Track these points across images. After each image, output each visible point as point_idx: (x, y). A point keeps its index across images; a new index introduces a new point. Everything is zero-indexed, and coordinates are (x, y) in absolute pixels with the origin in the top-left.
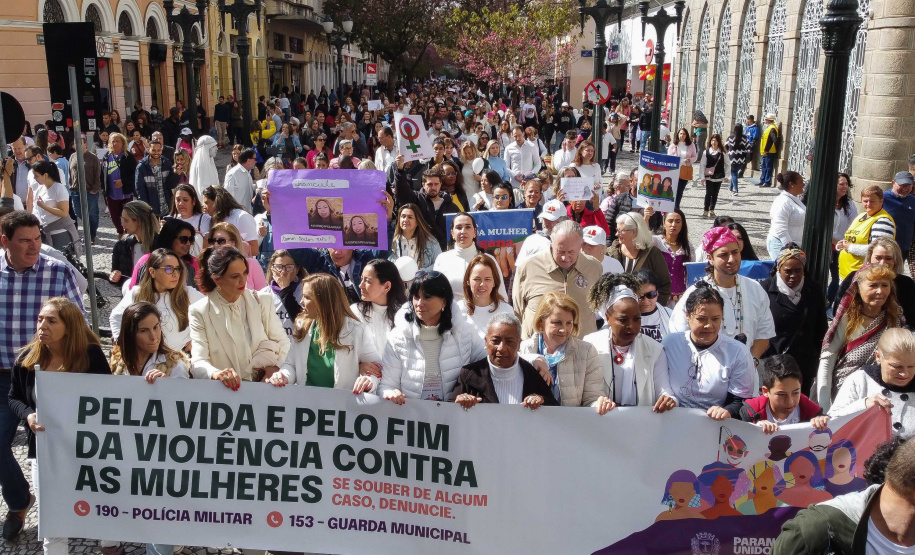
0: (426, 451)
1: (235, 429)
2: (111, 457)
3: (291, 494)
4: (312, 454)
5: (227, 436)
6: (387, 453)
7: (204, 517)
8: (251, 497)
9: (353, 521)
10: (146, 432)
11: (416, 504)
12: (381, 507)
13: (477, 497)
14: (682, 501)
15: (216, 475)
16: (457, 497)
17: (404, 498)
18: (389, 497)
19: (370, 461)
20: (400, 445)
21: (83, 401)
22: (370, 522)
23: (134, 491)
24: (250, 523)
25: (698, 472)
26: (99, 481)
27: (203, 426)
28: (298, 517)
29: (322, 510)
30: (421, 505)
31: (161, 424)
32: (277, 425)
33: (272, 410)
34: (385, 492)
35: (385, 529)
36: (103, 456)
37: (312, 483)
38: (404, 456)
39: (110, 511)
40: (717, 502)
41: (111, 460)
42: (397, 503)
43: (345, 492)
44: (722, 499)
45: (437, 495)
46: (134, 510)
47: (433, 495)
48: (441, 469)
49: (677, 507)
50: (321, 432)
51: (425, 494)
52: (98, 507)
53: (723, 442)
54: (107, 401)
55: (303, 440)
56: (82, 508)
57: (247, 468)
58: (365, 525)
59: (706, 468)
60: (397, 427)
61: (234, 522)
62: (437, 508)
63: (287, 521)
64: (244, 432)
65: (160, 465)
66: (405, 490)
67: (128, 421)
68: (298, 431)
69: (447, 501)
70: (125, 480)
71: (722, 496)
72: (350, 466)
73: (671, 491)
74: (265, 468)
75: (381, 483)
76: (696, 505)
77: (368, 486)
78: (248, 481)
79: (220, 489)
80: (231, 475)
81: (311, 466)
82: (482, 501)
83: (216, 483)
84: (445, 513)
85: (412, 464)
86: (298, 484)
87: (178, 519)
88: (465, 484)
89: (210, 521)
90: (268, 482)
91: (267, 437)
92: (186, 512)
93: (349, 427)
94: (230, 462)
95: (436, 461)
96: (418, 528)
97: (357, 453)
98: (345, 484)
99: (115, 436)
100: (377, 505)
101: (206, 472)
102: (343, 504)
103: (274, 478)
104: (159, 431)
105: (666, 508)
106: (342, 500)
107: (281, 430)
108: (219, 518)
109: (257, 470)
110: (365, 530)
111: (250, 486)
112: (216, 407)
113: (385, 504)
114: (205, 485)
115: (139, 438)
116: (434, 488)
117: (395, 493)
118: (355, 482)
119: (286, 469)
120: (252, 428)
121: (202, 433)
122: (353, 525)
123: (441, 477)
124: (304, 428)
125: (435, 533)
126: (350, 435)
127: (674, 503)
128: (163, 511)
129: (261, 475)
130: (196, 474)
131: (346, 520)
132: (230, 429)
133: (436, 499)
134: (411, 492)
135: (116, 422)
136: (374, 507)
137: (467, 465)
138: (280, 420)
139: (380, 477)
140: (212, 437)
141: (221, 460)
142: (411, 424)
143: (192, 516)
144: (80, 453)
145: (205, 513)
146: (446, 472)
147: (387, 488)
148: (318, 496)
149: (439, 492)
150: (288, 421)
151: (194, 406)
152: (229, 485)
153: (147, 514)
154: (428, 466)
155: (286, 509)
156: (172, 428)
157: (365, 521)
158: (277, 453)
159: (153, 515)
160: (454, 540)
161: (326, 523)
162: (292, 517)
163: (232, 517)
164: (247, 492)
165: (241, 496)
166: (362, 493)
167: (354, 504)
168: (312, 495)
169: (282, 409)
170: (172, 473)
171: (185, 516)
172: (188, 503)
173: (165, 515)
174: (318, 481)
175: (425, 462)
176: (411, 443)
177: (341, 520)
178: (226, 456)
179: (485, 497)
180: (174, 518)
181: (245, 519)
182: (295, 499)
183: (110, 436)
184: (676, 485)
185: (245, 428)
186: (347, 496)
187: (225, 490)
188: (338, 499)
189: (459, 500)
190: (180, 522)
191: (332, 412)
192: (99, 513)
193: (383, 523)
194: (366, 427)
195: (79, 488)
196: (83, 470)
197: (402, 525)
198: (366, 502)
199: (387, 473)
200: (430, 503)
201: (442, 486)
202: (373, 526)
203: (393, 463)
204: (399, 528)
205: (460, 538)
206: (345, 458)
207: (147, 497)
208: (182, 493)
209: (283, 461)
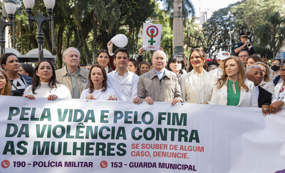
0: (176, 127)
1: (85, 122)
2: (23, 136)
3: (112, 152)
4: (122, 133)
5: (81, 125)
6: (157, 129)
8: (92, 154)
9: (141, 163)
11: (170, 153)
12: (154, 156)
13: (199, 147)
15: (75, 144)
16: (190, 148)
17: (165, 151)
18: (157, 151)
19: (149, 134)
20: (164, 125)
21: (11, 109)
22: (149, 163)
23: (34, 153)
24: (92, 166)
26: (16, 149)
27: (70, 120)
28: (115, 163)
29: (126, 159)
30: (173, 153)
31: (50, 120)
32: (105, 119)
33: (103, 112)
34: (156, 148)
35: (156, 167)
36: (19, 136)
37: (122, 147)
38: (166, 130)
39: (21, 164)
41: (23, 138)
42: (161, 153)
43: (138, 150)
45: (181, 147)
46: (34, 162)
47: (179, 148)
48: (183, 135)
50: (126, 122)
51: (175, 147)
52: (15, 162)
54: (24, 109)
55: (117, 126)
56: (5, 164)
57: (90, 140)
58: (147, 165)
60: (163, 116)
61: (84, 166)
62: (181, 154)
63: (110, 165)
64: (89, 123)
65: (48, 140)
66: (165, 147)
67: (33, 118)
68: (115, 121)
69: (185, 150)
74: (99, 140)
75: (154, 144)
77: (148, 146)
78: (91, 146)
79: (77, 151)
80: (83, 144)
81: (121, 138)
82: (201, 149)
83: (75, 148)
84: (184, 156)
85: (169, 133)
86: (115, 147)
87: (56, 166)
88: (194, 141)
89: (72, 166)
90: (101, 147)
91: (100, 125)
92: (60, 162)
93: (139, 119)
94: (82, 137)
95: (180, 131)
96: (171, 165)
97: (143, 131)
99: (26, 126)
100: (152, 155)
102: (136, 156)
103: (104, 145)
104: (48, 123)
106: (136, 154)
107: (107, 122)
108: (77, 165)
109: (95, 141)
110: (147, 167)
111: (92, 149)
112: (76, 111)
113: (156, 154)
114: (70, 149)
115: (38, 126)
116: (180, 144)
117: (160, 148)
118: (142, 145)
119: (109, 140)
120: (93, 121)
121: (69, 123)
122: (140, 165)
123: (183, 138)
124: (118, 120)
125: (180, 167)
126: (140, 123)
128: (49, 162)
129: (97, 143)
130: (66, 144)
131: (138, 163)
132: (83, 122)
133: (180, 150)
134: (168, 147)
135: (27, 119)
136: (150, 156)
137: (195, 132)
138: (106, 117)
139: (154, 141)
140: (74, 126)
141: (78, 137)
143: (63, 164)
144: (8, 135)
145: (70, 163)
146: (185, 136)
147: (157, 146)
148: (125, 152)
149: (182, 146)
150: (110, 117)
151: (66, 111)
152: (82, 149)
153: (41, 164)
155: (110, 159)
156: (55, 122)
157: (147, 163)
158: (105, 133)
159: (44, 164)
160: (189, 170)
161: (128, 165)
162: (112, 163)
163: (83, 164)
164: (91, 151)
165: (88, 154)
166: (145, 150)
167: (141, 155)
168: (121, 152)
169: (108, 112)
170: (53, 143)
171: (60, 164)
172: (61, 158)
173: (50, 164)
174: (125, 145)
175: (175, 132)
176: (169, 123)
177: (135, 163)
178: (80, 135)
179: (203, 148)
180: (54, 166)
181: (89, 165)
182: (114, 155)
183: (23, 126)
185: (90, 121)
186: (138, 152)
187: (80, 151)
188: (134, 154)
189: (191, 149)
190: (57, 167)
191: (131, 112)
192: (15, 166)
193: (155, 163)
194: (147, 118)
195: (5, 153)
196: (8, 143)
197: (163, 164)
198: (147, 154)
199: (157, 139)
200: (177, 152)
201: (183, 143)
202: (150, 165)
203: (160, 134)
204: (162, 166)
205: (192, 168)
206: (137, 134)
207: (41, 156)
208: (59, 153)
209: (108, 136)
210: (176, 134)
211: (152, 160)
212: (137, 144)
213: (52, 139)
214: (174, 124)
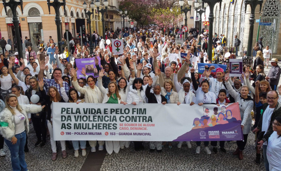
0: (141, 115)
2: (69, 121)
3: (110, 128)
4: (115, 119)
6: (132, 116)
7: (90, 134)
8: (101, 129)
10: (77, 115)
11: (139, 128)
12: (131, 129)
14: (197, 125)
15: (93, 124)
16: (148, 125)
17: (136, 127)
18: (132, 127)
19: (128, 119)
23: (75, 128)
24: (101, 135)
26: (66, 126)
27: (89, 113)
29: (117, 131)
31: (80, 113)
33: (105, 109)
35: (132, 135)
36: (67, 121)
37: (115, 125)
38: (136, 117)
39: (69, 133)
42: (134, 128)
44: (205, 124)
45: (144, 125)
46: (75, 133)
47: (142, 125)
48: (144, 119)
49: (196, 126)
50: (116, 113)
51: (141, 125)
52: (66, 133)
53: (204, 111)
54: (67, 109)
55: (112, 115)
56: (62, 133)
57: (100, 122)
58: (127, 134)
60: (134, 110)
63: (109, 134)
64: (99, 114)
66: (136, 125)
67: (72, 113)
68: (111, 113)
69: (146, 126)
70: (72, 126)
71: (206, 123)
72: (124, 120)
73: (195, 123)
74: (104, 122)
77: (128, 125)
78: (100, 125)
80: (96, 124)
81: (114, 121)
82: (153, 125)
83: (93, 126)
84: (145, 129)
85: (138, 118)
86: (112, 125)
88: (150, 121)
89: (92, 135)
91: (104, 115)
94: (96, 121)
95: (143, 117)
96: (139, 133)
97: (125, 117)
98: (122, 125)
99: (70, 116)
100: (130, 129)
101: (91, 123)
103: (106, 124)
104: (80, 115)
105: (194, 126)
107: (107, 114)
108: (94, 134)
109: (102, 123)
112: (92, 109)
113: (132, 129)
114: (91, 126)
115: (75, 116)
116: (143, 123)
117: (134, 126)
118: (125, 124)
119: (109, 122)
120: (101, 113)
121: (89, 115)
122: (124, 134)
123: (144, 120)
125: (143, 134)
126: (123, 113)
130: (88, 124)
132: (96, 114)
134: (138, 125)
135: (70, 113)
137: (150, 117)
138: (107, 111)
139: (130, 122)
140: (92, 116)
141: (94, 121)
142: (138, 109)
143: (88, 133)
144: (62, 121)
145: (91, 133)
146: (145, 119)
147: (132, 125)
150: (109, 111)
151: (87, 109)
152: (96, 126)
153: (78, 133)
155: (109, 131)
156: (82, 114)
158: (106, 119)
159: (79, 134)
161: (118, 134)
162: (111, 133)
163: (97, 134)
164: (100, 128)
165: (99, 129)
166: (126, 127)
167: (124, 129)
168: (115, 128)
169: (107, 109)
170: (83, 124)
171: (86, 134)
172: (87, 131)
173: (82, 134)
174: (116, 125)
176: (137, 114)
177: (122, 133)
180: (84, 134)
182: (111, 129)
183: (68, 116)
184: (196, 121)
188: (121, 128)
191: (119, 109)
193: (131, 133)
194: (127, 111)
195: (62, 128)
196: (63, 124)
197: (135, 133)
198: (127, 129)
199: (132, 121)
200: (142, 127)
201: (145, 122)
202: (129, 134)
203: (133, 119)
204: (135, 134)
205: (149, 134)
206: (122, 119)
207: (78, 130)
208: (86, 128)
209: (108, 120)
210: (141, 118)
211: (130, 131)
213: (82, 122)
214: (140, 114)
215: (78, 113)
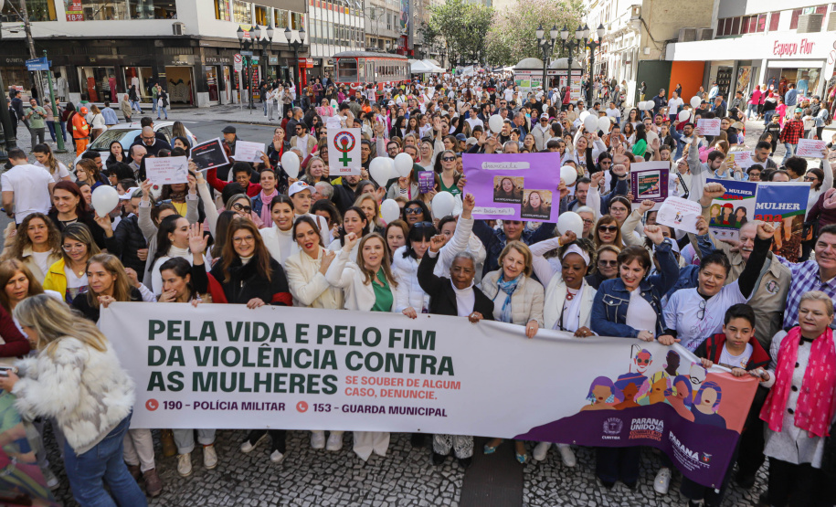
0: (418, 351)
1: (271, 341)
2: (176, 364)
3: (314, 388)
4: (330, 360)
5: (265, 346)
6: (387, 354)
8: (284, 391)
9: (361, 406)
10: (203, 345)
11: (408, 391)
12: (382, 395)
13: (453, 383)
14: (601, 398)
15: (257, 375)
16: (439, 383)
17: (399, 388)
18: (387, 388)
19: (374, 362)
20: (399, 349)
21: (152, 323)
22: (373, 406)
23: (195, 389)
24: (284, 410)
25: (614, 380)
26: (167, 382)
27: (247, 339)
28: (320, 405)
29: (337, 400)
30: (412, 392)
31: (214, 338)
32: (303, 338)
33: (299, 327)
34: (385, 384)
35: (384, 412)
36: (170, 363)
37: (330, 380)
38: (401, 356)
39: (176, 405)
40: (625, 399)
41: (176, 366)
42: (394, 392)
43: (355, 386)
44: (630, 397)
45: (424, 383)
46: (195, 403)
47: (421, 383)
48: (428, 364)
49: (597, 402)
50: (337, 342)
51: (415, 383)
52: (166, 402)
53: (634, 357)
54: (172, 323)
55: (323, 349)
56: (152, 405)
57: (280, 369)
58: (369, 409)
59: (620, 377)
60: (397, 335)
61: (272, 410)
62: (424, 392)
63: (311, 408)
64: (278, 343)
65: (214, 369)
66: (400, 382)
67: (188, 337)
68: (320, 342)
69: (432, 387)
70: (188, 381)
72: (359, 366)
73: (594, 391)
74: (294, 369)
75: (382, 378)
76: (611, 401)
77: (372, 381)
78: (282, 379)
79: (260, 385)
80: (269, 375)
81: (329, 367)
82: (456, 386)
83: (257, 382)
84: (430, 395)
85: (407, 362)
86: (320, 381)
87: (229, 409)
88: (446, 373)
89: (254, 409)
90: (297, 380)
91: (296, 347)
92: (235, 403)
93: (358, 338)
94: (268, 365)
95: (425, 358)
96: (409, 408)
97: (364, 356)
99: (179, 349)
100: (379, 394)
101: (250, 373)
102: (353, 395)
103: (302, 377)
104: (213, 344)
105: (589, 402)
106: (352, 392)
107: (306, 342)
108: (260, 406)
109: (289, 371)
110: (370, 412)
111: (284, 383)
112: (257, 325)
113: (385, 393)
114: (249, 383)
115: (197, 350)
116: (422, 378)
117: (392, 385)
118: (363, 378)
119: (311, 370)
120: (285, 340)
121: (246, 344)
122: (360, 409)
123: (428, 369)
124: (324, 340)
125: (422, 411)
126: (359, 344)
127: (595, 399)
128: (217, 403)
129: (292, 375)
130: (242, 375)
131: (356, 406)
132: (268, 341)
133: (424, 386)
134: (405, 383)
135: (179, 338)
136: (376, 396)
137: (447, 359)
138: (305, 334)
139: (382, 373)
140: (254, 348)
141: (261, 364)
142: (407, 332)
143: (239, 406)
144: (151, 363)
145: (250, 404)
146: (432, 366)
147: (386, 381)
148: (335, 389)
149: (426, 381)
150: (312, 334)
151: (239, 324)
152: (268, 383)
153: (205, 405)
154: (418, 362)
155: (311, 399)
156: (223, 341)
157: (370, 406)
158: (303, 359)
159: (210, 406)
160: (436, 415)
161: (341, 408)
162: (315, 405)
163: (270, 406)
164: (281, 387)
165: (277, 390)
166: (367, 386)
167: (361, 394)
168: (330, 389)
169: (307, 326)
170: (223, 375)
171: (234, 406)
172: (237, 396)
173: (219, 406)
174: (335, 378)
175: (417, 360)
176: (406, 346)
177: (351, 406)
178: (265, 361)
179: (459, 383)
180: (225, 408)
181: (280, 407)
182: (317, 392)
183: (174, 349)
184: (597, 387)
185: (279, 340)
186: (356, 389)
187: (265, 386)
188: (349, 391)
189: (439, 385)
190: (230, 411)
191: (346, 328)
192: (166, 408)
193: (383, 407)
194: (372, 337)
195: (150, 388)
196: (154, 374)
197: (397, 408)
198: (372, 393)
199: (388, 370)
200: (419, 389)
201: (428, 376)
202: (375, 409)
203: (392, 362)
204: (394, 410)
205: (440, 413)
206: (355, 361)
207: (205, 393)
208: (232, 388)
209: (308, 364)
211: (379, 402)
212: (354, 377)
213: (221, 368)
215: (208, 339)
